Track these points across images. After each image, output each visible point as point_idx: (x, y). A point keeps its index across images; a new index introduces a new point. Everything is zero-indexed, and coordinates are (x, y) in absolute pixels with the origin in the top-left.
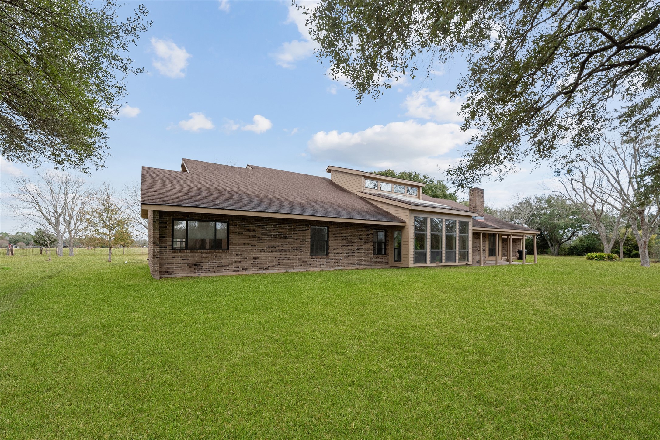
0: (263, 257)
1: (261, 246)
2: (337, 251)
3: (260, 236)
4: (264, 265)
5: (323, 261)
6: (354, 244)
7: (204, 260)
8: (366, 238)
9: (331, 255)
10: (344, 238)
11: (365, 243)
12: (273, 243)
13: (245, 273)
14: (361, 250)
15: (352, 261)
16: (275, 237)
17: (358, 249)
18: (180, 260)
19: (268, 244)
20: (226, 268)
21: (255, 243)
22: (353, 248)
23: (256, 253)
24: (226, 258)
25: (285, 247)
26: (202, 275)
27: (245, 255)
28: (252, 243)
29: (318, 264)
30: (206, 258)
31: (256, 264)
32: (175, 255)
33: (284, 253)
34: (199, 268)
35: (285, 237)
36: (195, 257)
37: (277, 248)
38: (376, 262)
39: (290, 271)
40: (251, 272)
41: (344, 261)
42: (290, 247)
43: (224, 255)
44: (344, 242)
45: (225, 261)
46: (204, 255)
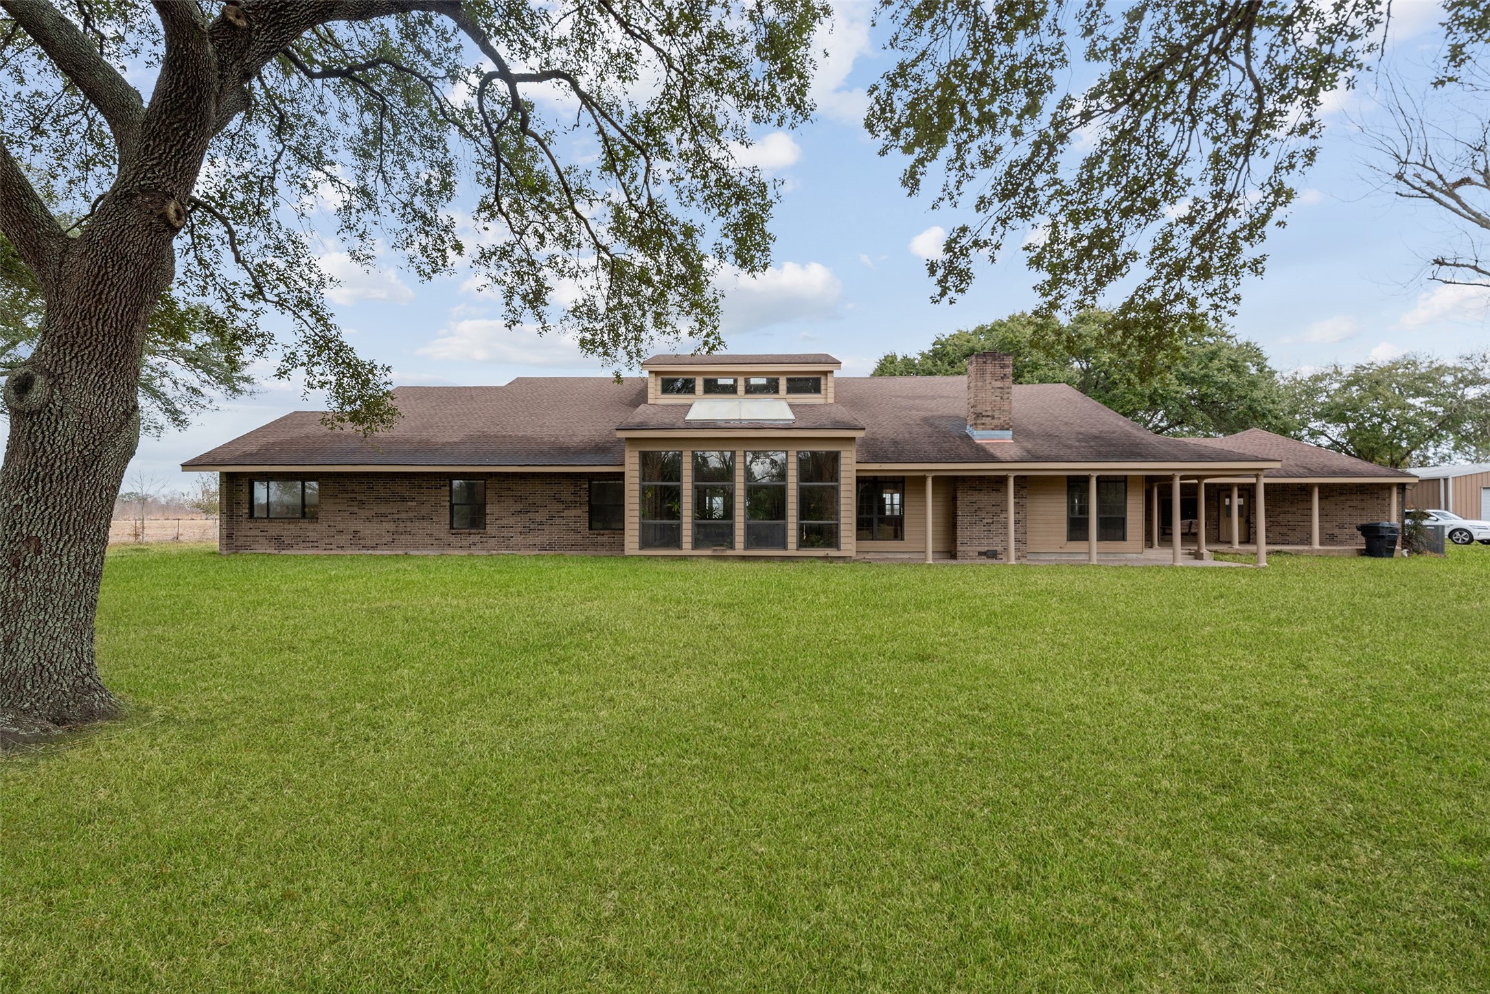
0: (368, 530)
1: (364, 513)
2: (504, 522)
3: (364, 498)
4: (369, 543)
5: (476, 538)
6: (541, 510)
7: (285, 533)
8: (572, 498)
9: (491, 530)
10: (519, 498)
11: (568, 508)
12: (383, 508)
13: (340, 552)
14: (557, 521)
15: (537, 541)
16: (386, 500)
17: (551, 518)
18: (257, 533)
19: (376, 510)
20: (314, 545)
21: (356, 509)
22: (539, 517)
23: (358, 525)
24: (314, 530)
25: (403, 515)
26: (283, 552)
27: (341, 526)
28: (351, 509)
29: (464, 543)
30: (289, 531)
31: (357, 540)
32: (251, 525)
33: (402, 524)
34: (279, 543)
35: (404, 499)
36: (275, 529)
37: (390, 517)
38: (595, 545)
39: (412, 553)
40: (349, 552)
41: (519, 539)
42: (411, 515)
43: (311, 526)
44: (518, 506)
45: (312, 535)
46: (286, 526)
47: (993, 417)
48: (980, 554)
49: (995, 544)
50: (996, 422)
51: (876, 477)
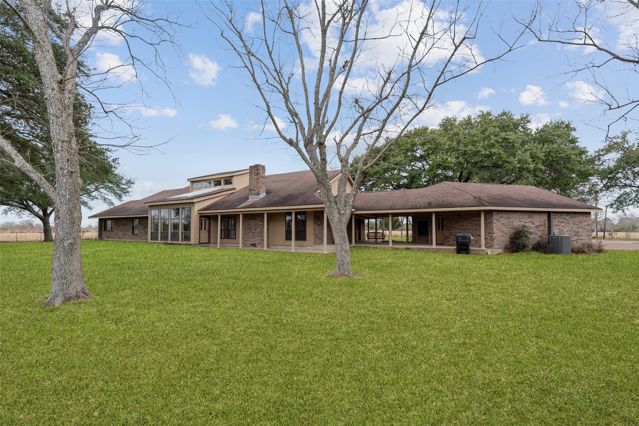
47: (254, 190)
48: (251, 245)
49: (256, 241)
50: (255, 192)
51: (229, 215)
